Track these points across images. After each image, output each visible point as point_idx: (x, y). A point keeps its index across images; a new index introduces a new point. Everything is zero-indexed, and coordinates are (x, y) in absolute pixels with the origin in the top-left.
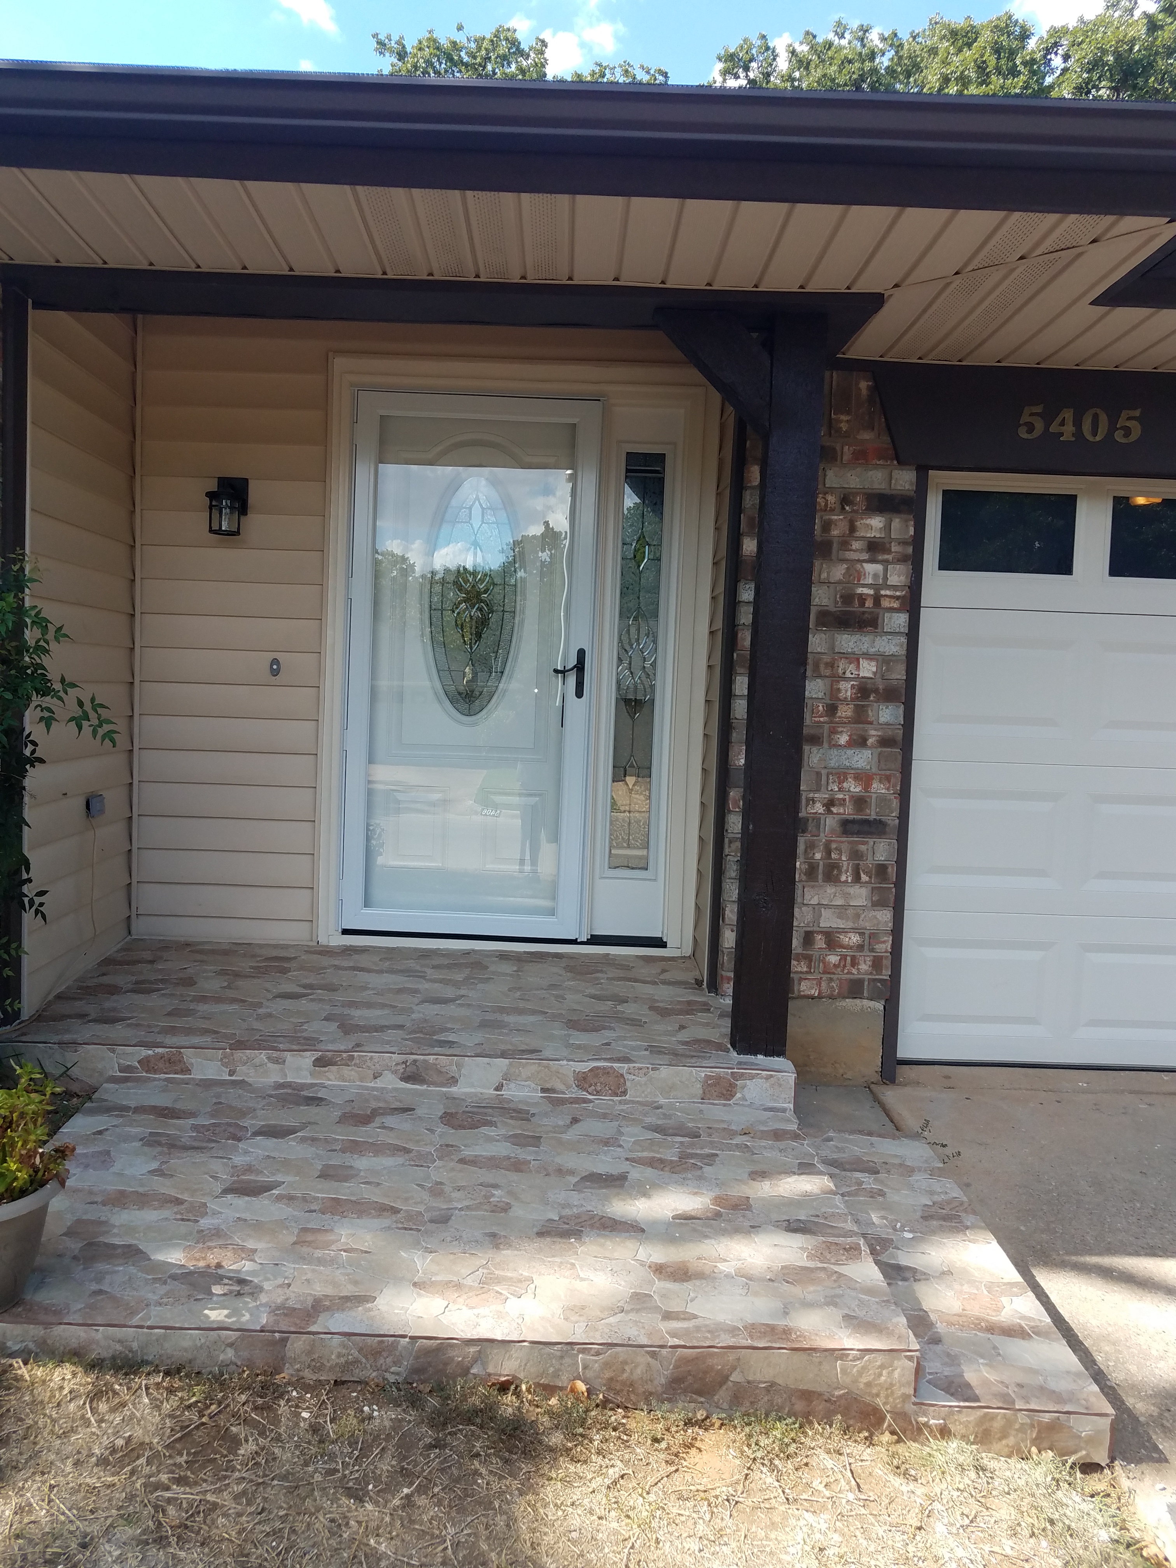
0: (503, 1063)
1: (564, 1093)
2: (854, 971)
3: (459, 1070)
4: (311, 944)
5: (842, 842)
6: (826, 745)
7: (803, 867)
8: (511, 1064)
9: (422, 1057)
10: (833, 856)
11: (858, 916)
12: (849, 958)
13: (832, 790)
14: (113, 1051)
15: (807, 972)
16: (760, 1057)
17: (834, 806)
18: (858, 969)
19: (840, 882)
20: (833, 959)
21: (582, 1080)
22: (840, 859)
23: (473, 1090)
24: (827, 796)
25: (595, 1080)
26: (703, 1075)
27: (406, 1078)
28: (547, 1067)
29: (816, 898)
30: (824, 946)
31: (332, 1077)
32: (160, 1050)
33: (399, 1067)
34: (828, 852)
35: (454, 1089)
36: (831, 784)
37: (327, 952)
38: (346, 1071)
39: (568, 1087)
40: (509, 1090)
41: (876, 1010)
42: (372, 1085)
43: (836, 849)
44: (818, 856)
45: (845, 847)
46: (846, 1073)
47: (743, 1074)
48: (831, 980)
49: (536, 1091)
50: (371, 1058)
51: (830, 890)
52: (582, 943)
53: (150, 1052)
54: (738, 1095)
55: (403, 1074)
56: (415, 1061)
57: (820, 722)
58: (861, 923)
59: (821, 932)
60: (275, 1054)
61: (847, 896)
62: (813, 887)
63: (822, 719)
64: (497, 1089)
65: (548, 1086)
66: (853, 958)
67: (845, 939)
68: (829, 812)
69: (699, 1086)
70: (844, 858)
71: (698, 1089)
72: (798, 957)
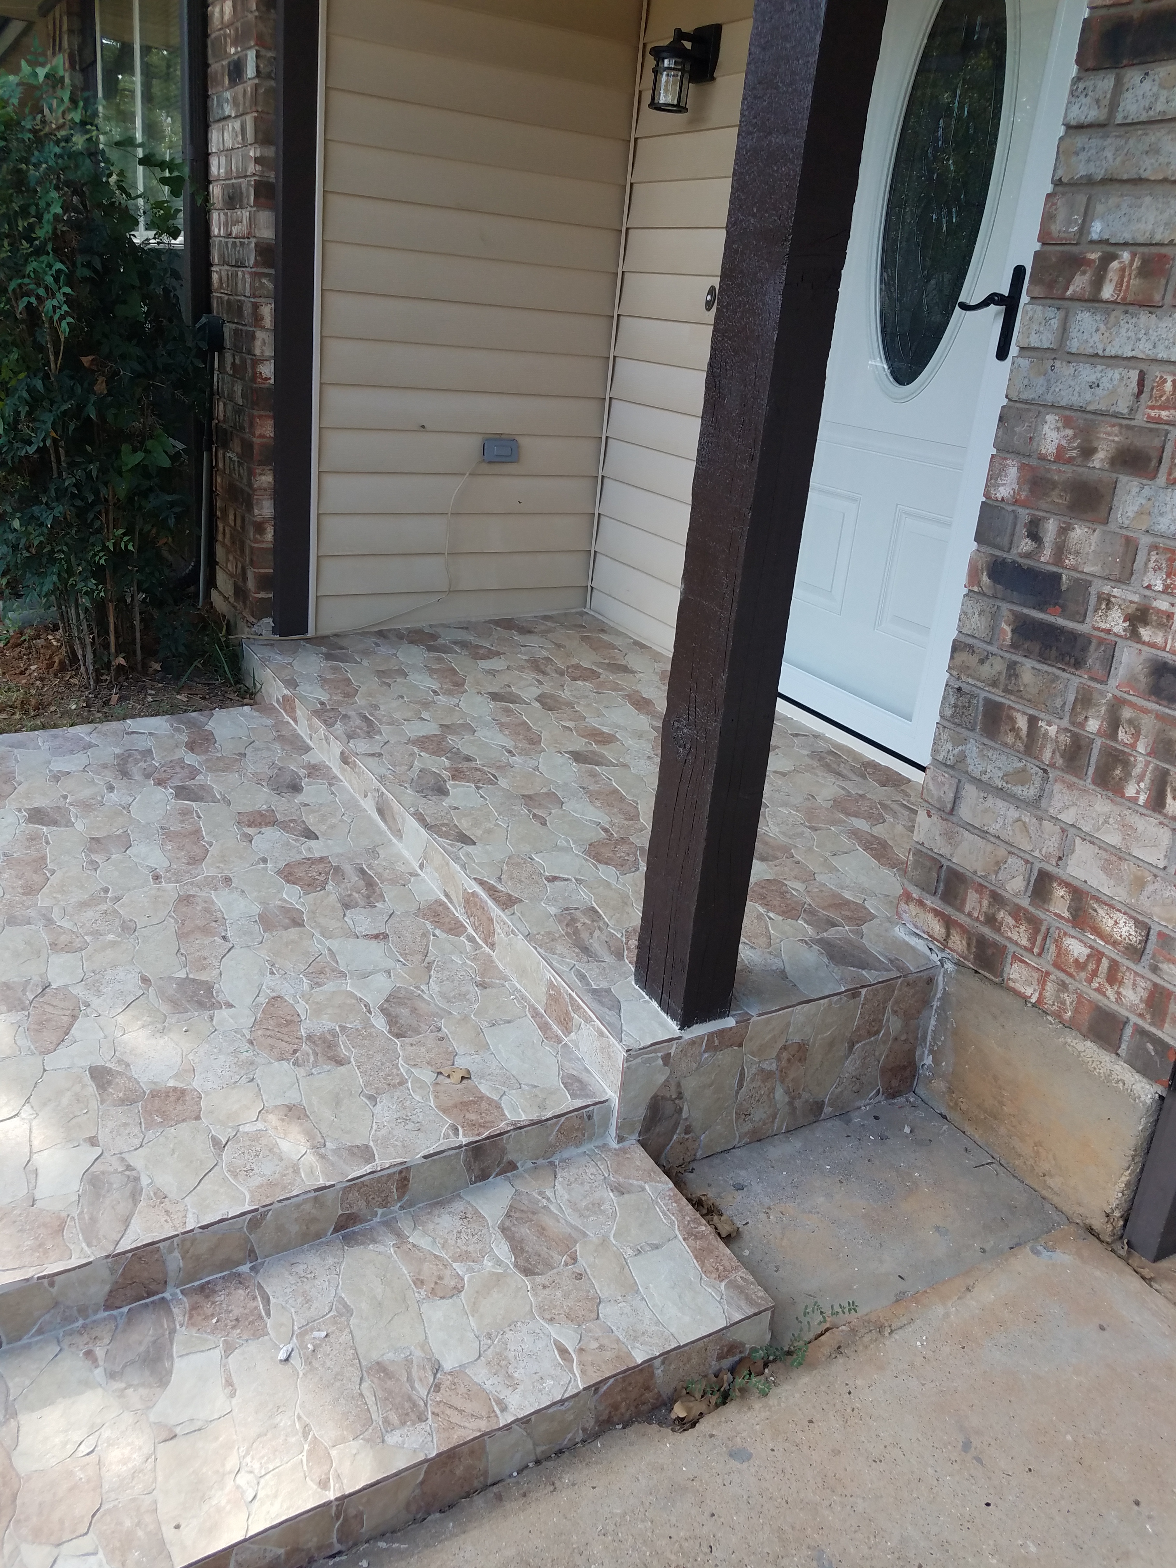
0: (424, 834)
1: (457, 910)
2: (1110, 992)
3: (403, 825)
5: (1145, 711)
6: (1162, 479)
7: (1062, 738)
9: (386, 792)
10: (1121, 735)
11: (1139, 884)
12: (1105, 963)
13: (1149, 587)
14: (276, 681)
15: (1026, 948)
17: (1145, 622)
18: (1118, 993)
19: (1123, 796)
20: (1077, 949)
21: (467, 903)
22: (1133, 746)
23: (408, 856)
24: (1136, 598)
25: (475, 910)
26: (548, 975)
27: (378, 810)
28: (448, 865)
29: (1073, 811)
30: (1066, 915)
31: (347, 778)
32: (289, 693)
33: (375, 794)
34: (1114, 723)
35: (400, 846)
36: (1151, 573)
38: (353, 777)
40: (426, 874)
41: (1131, 1095)
42: (363, 803)
43: (1130, 722)
44: (1093, 725)
45: (1148, 723)
48: (1063, 986)
49: (441, 890)
50: (364, 772)
51: (1102, 805)
53: (286, 692)
55: (377, 803)
56: (383, 794)
57: (1159, 421)
58: (1144, 903)
59: (1067, 885)
60: (327, 732)
61: (1127, 830)
62: (1070, 786)
63: (1164, 414)
64: (420, 867)
66: (1114, 966)
67: (1107, 920)
68: (1134, 635)
69: (544, 990)
70: (1141, 748)
71: (543, 993)
72: (1018, 913)
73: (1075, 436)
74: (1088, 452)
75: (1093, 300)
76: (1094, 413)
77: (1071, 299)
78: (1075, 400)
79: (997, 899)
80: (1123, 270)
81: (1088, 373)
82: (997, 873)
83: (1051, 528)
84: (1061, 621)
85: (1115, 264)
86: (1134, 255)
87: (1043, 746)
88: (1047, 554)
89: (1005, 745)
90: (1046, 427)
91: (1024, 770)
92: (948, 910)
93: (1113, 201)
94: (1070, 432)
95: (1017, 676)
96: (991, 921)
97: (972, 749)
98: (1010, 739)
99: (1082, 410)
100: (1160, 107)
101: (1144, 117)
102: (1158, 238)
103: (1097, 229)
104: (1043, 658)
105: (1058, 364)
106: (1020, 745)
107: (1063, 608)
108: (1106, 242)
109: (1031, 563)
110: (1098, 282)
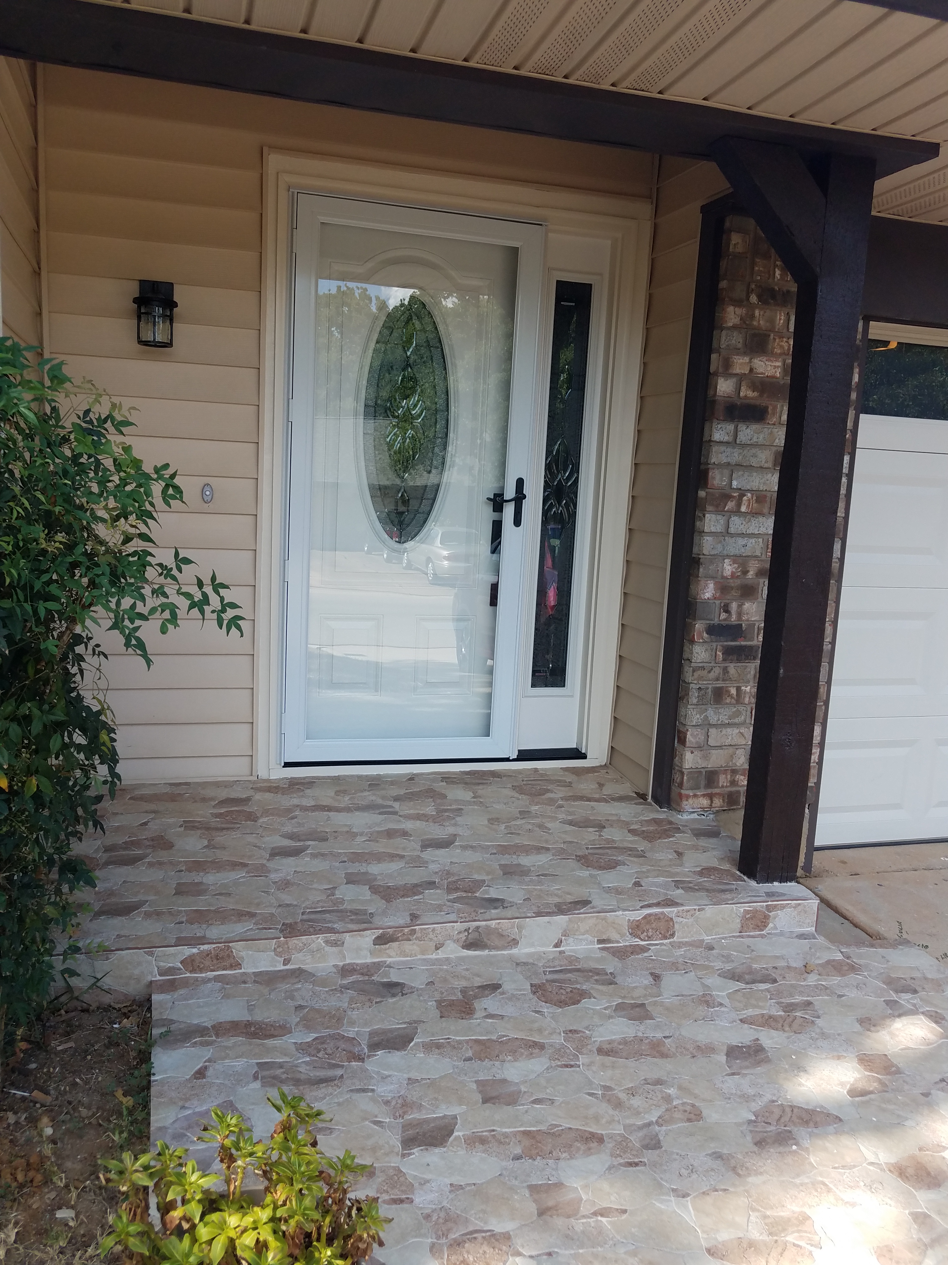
0: (562, 919)
1: (618, 942)
3: (520, 932)
4: (251, 778)
8: (570, 919)
9: (484, 923)
14: (151, 954)
16: (776, 884)
21: (636, 929)
23: (532, 950)
25: (648, 927)
26: (742, 910)
27: (469, 946)
28: (604, 919)
31: (392, 953)
32: (206, 947)
33: (461, 935)
35: (514, 951)
38: (407, 946)
39: (622, 935)
40: (568, 945)
42: (434, 956)
47: (776, 906)
49: (592, 943)
50: (434, 930)
53: (195, 951)
54: (771, 925)
55: (465, 941)
56: (478, 928)
60: (333, 937)
64: (556, 946)
65: (604, 937)
69: (738, 921)
71: (737, 924)
72: (744, 772)
73: (739, 567)
74: (745, 572)
75: (737, 512)
76: (745, 557)
77: (727, 511)
78: (737, 552)
79: (734, 772)
80: (749, 500)
81: (741, 541)
82: (732, 761)
83: (734, 606)
84: (743, 643)
85: (745, 498)
86: (752, 495)
87: (745, 697)
88: (734, 617)
89: (727, 704)
90: (725, 565)
91: (738, 710)
92: (709, 791)
93: (740, 473)
94: (736, 565)
95: (728, 672)
96: (733, 783)
97: (710, 713)
98: (728, 700)
99: (741, 556)
100: (755, 440)
101: (749, 442)
102: (761, 488)
103: (735, 484)
104: (739, 660)
105: (726, 538)
106: (733, 701)
107: (745, 637)
108: (740, 489)
109: (727, 623)
110: (739, 505)
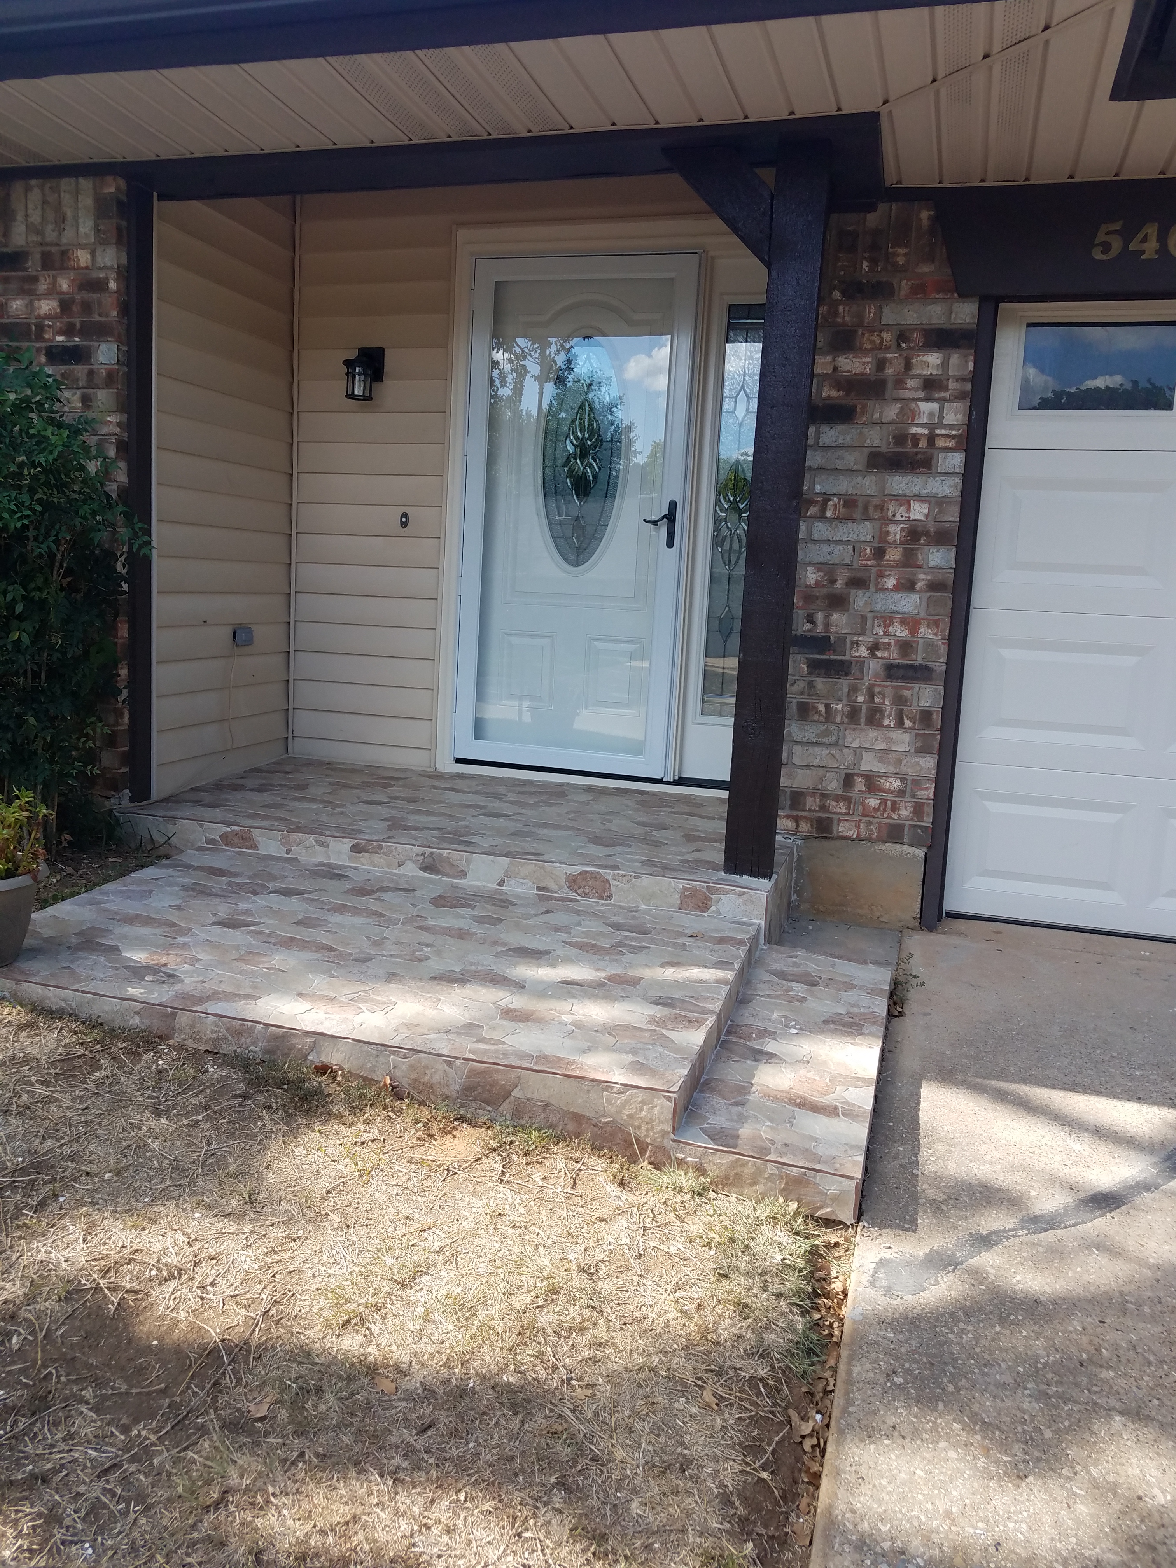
0: (505, 861)
1: (556, 893)
2: (895, 816)
3: (468, 865)
4: (428, 770)
5: (887, 687)
6: (872, 589)
7: (845, 709)
8: (511, 862)
9: (438, 851)
10: (876, 700)
11: (899, 762)
12: (889, 803)
13: (877, 634)
14: (201, 826)
15: (845, 814)
16: (745, 877)
17: (878, 650)
18: (898, 814)
19: (883, 726)
20: (873, 802)
21: (573, 882)
22: (883, 703)
23: (479, 884)
24: (871, 640)
25: (584, 883)
26: (681, 886)
27: (425, 868)
28: (543, 867)
29: (858, 740)
30: (864, 789)
31: (365, 862)
32: (235, 828)
33: (418, 858)
34: (871, 695)
35: (463, 881)
36: (876, 628)
37: (438, 776)
38: (376, 858)
39: (561, 888)
40: (510, 886)
41: (916, 857)
42: (397, 871)
43: (879, 693)
44: (861, 699)
45: (889, 691)
46: (882, 916)
47: (718, 889)
48: (870, 823)
49: (532, 888)
50: (396, 848)
51: (872, 733)
52: (668, 783)
53: (228, 829)
54: (713, 908)
55: (422, 864)
56: (432, 854)
57: (867, 565)
58: (904, 769)
59: (862, 775)
60: (322, 839)
61: (889, 740)
62: (854, 729)
63: (869, 562)
64: (499, 884)
65: (542, 885)
66: (894, 803)
67: (886, 784)
68: (874, 656)
69: (677, 896)
70: (887, 703)
71: (676, 899)
72: (837, 798)
73: (825, 575)
74: (833, 581)
75: (822, 517)
76: (833, 564)
77: (810, 517)
78: (822, 560)
79: (824, 796)
80: (836, 505)
81: (826, 548)
82: (821, 784)
83: (820, 617)
84: (832, 657)
85: (830, 503)
86: (839, 500)
87: (836, 716)
88: (820, 629)
89: (814, 721)
90: (808, 573)
91: (827, 729)
92: (795, 813)
93: (824, 477)
94: (822, 574)
95: (814, 687)
96: (823, 808)
97: (794, 728)
98: (816, 717)
99: (826, 564)
100: (840, 441)
101: (833, 444)
102: (850, 493)
103: (818, 488)
104: (827, 675)
105: (809, 545)
106: (822, 719)
107: (834, 651)
108: (825, 494)
109: (812, 634)
110: (824, 510)
